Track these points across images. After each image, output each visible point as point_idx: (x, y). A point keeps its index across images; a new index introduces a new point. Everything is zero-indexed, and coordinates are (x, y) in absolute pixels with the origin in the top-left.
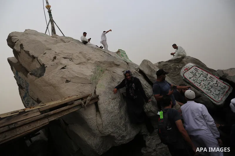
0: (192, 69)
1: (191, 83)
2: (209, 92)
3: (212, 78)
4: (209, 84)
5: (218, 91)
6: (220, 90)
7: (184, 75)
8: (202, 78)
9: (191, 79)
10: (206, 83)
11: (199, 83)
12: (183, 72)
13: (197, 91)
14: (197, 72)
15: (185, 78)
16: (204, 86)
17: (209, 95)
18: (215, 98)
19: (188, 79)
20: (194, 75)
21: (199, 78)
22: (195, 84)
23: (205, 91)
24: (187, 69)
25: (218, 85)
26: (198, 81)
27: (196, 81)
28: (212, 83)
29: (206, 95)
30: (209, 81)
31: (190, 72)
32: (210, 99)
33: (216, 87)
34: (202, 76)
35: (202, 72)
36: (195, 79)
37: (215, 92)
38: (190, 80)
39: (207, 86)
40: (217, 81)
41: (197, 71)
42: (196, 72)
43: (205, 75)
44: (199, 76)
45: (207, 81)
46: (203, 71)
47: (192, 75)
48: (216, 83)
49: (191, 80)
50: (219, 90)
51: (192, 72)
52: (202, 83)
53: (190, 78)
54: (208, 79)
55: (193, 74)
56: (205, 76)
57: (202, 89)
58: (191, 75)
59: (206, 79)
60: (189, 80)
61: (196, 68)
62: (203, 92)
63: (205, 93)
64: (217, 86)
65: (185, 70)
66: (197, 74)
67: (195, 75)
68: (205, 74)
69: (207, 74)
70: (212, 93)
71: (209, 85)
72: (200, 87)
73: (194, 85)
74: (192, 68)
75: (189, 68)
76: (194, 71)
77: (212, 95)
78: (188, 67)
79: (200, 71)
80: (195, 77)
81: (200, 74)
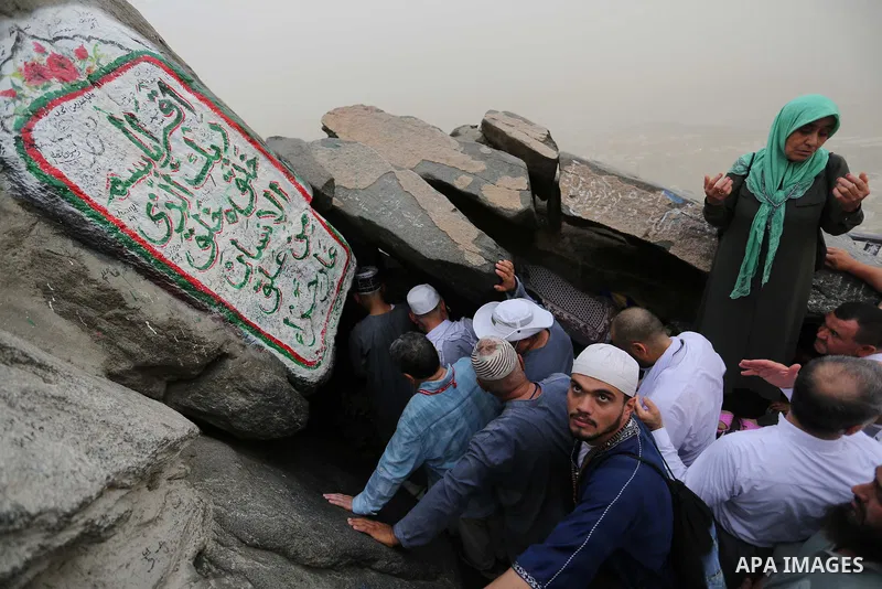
0: (124, 84)
1: (134, 240)
2: (270, 303)
3: (278, 198)
4: (265, 242)
5: (310, 284)
6: (316, 282)
7: (25, 142)
8: (218, 193)
9: (125, 204)
11: (206, 241)
12: (14, 95)
13: (193, 314)
14: (178, 133)
15: (62, 188)
16: (240, 259)
17: (268, 330)
18: (301, 341)
19: (97, 193)
20: (151, 159)
21: (199, 193)
22: (167, 252)
23: (245, 301)
24: (60, 65)
25: (311, 246)
26: (191, 223)
27: (175, 215)
28: (284, 237)
29: (258, 332)
30: (265, 222)
31: (112, 118)
32: (281, 357)
33: (301, 264)
34: (218, 171)
35: (218, 140)
36: (163, 196)
37: (294, 301)
38: (117, 208)
39: (255, 263)
40: (304, 221)
41: (180, 118)
42: (171, 128)
43: (243, 165)
44: (194, 172)
45: (253, 218)
46: (225, 125)
47: (132, 160)
48: (300, 237)
49: (131, 213)
50: (314, 278)
51: (131, 118)
52: (222, 242)
53: (116, 187)
54: (263, 204)
55: (140, 144)
56: (243, 176)
57: (229, 295)
58: (124, 158)
59: (243, 201)
60: (101, 214)
61: (165, 89)
62: (234, 318)
63: (247, 323)
64: (306, 255)
65: (34, 72)
66: (180, 151)
67: (156, 158)
68: (237, 161)
69: (253, 163)
70: (284, 312)
71: (265, 253)
72: (209, 279)
73: (161, 260)
74: (129, 76)
75: (90, 64)
76: (154, 119)
77: (286, 321)
78: (82, 54)
79: (205, 126)
80: (167, 178)
81: (203, 152)
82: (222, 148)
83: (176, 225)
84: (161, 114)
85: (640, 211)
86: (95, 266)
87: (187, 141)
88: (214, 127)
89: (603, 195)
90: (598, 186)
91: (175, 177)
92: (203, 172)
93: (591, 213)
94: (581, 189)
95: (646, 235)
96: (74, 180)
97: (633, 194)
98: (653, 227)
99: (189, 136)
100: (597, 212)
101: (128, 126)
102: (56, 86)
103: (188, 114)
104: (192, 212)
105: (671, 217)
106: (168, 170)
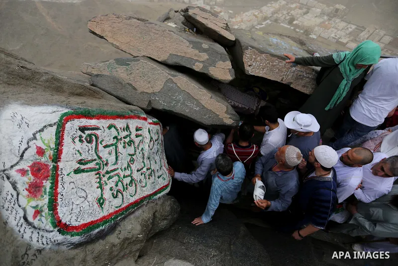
0: (69, 148)
1: (117, 214)
2: (153, 178)
3: (139, 132)
4: (143, 157)
7: (63, 228)
9: (107, 205)
10: (139, 160)
11: (131, 182)
14: (100, 147)
15: (89, 229)
16: (141, 174)
17: (157, 188)
18: (164, 179)
19: (98, 214)
20: (97, 171)
21: (119, 164)
22: (125, 203)
23: (149, 187)
24: (37, 170)
25: (154, 139)
26: (125, 182)
27: (120, 186)
28: (147, 147)
30: (140, 148)
33: (153, 150)
35: (114, 132)
36: (113, 183)
37: (157, 167)
38: (106, 210)
39: (145, 169)
40: (149, 131)
41: (97, 138)
42: (96, 148)
43: (125, 133)
45: (137, 152)
46: (112, 122)
47: (94, 178)
48: (151, 140)
49: (110, 205)
51: (80, 162)
52: (135, 176)
53: (101, 202)
54: (137, 142)
55: (91, 170)
56: (128, 138)
57: (145, 192)
59: (132, 149)
60: (105, 220)
61: (83, 129)
62: (150, 198)
63: (153, 194)
64: (153, 145)
65: (34, 189)
66: (104, 153)
67: (99, 169)
68: (123, 134)
69: (128, 127)
70: (157, 175)
71: (145, 161)
72: (138, 195)
73: (126, 208)
74: (67, 140)
75: (50, 153)
76: (87, 151)
77: (159, 177)
78: (41, 152)
79: (107, 130)
80: (107, 172)
81: (112, 145)
82: (117, 135)
83: (122, 189)
84: (89, 145)
85: (279, 70)
86: (113, 239)
87: (105, 147)
88: (110, 127)
89: (263, 64)
90: (261, 60)
91: (110, 168)
92: (116, 154)
93: (259, 72)
94: (253, 62)
95: (282, 80)
96: (89, 220)
97: (276, 62)
98: (285, 76)
99: (104, 143)
100: (261, 72)
101: (83, 167)
102: (47, 184)
103: (98, 132)
104: (122, 176)
105: (292, 71)
106: (106, 168)
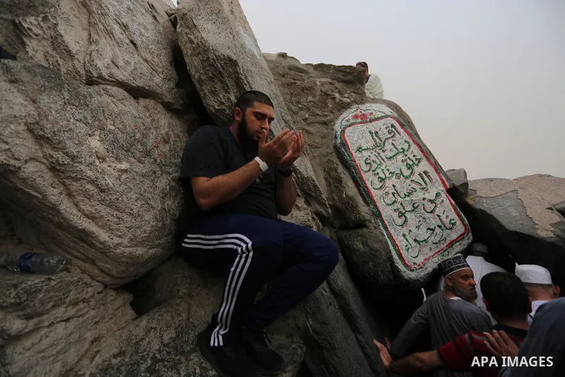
0: (379, 123)
1: (356, 167)
2: (400, 221)
3: (426, 179)
4: (409, 194)
5: (428, 229)
6: (433, 230)
7: (343, 132)
8: (398, 164)
9: (360, 155)
10: (403, 186)
11: (382, 180)
12: (347, 121)
13: (362, 203)
14: (390, 141)
15: (344, 144)
16: (393, 194)
17: (392, 231)
18: (408, 250)
19: (353, 149)
20: (376, 146)
21: (389, 163)
22: (365, 176)
23: (387, 212)
24: (364, 116)
25: (437, 209)
26: (379, 171)
27: (374, 166)
28: (422, 196)
29: (386, 228)
30: (413, 185)
31: (370, 132)
32: (391, 247)
33: (427, 215)
34: (400, 157)
35: (406, 146)
36: (373, 158)
37: (414, 230)
38: (357, 156)
39: (400, 199)
40: (438, 195)
41: (394, 136)
42: (388, 138)
43: (414, 159)
44: (390, 155)
45: (408, 181)
46: (411, 142)
47: (371, 144)
48: (431, 201)
49: (359, 159)
50: (433, 227)
51: (376, 133)
52: (389, 183)
53: (360, 149)
54: (416, 177)
55: (375, 141)
56: (411, 163)
57: (380, 204)
58: (368, 142)
59: (407, 173)
60: (351, 155)
61: (393, 126)
62: (378, 215)
63: (382, 221)
64: (431, 212)
65: (356, 117)
66: (388, 146)
67: (379, 146)
68: (411, 156)
69: (419, 160)
70: (405, 230)
71: (407, 198)
72: (376, 194)
73: (361, 178)
74: (383, 121)
75: (372, 117)
76: (384, 134)
77: (404, 235)
78: (371, 114)
79: (403, 140)
80: (379, 154)
81: (397, 149)
82: (406, 149)
83: (373, 169)
84: (387, 134)
86: (341, 169)
87: (393, 144)
88: (406, 142)
91: (382, 154)
92: (394, 156)
96: (349, 143)
99: (394, 142)
101: (374, 135)
102: (359, 120)
103: (397, 135)
104: (382, 168)
106: (380, 152)
